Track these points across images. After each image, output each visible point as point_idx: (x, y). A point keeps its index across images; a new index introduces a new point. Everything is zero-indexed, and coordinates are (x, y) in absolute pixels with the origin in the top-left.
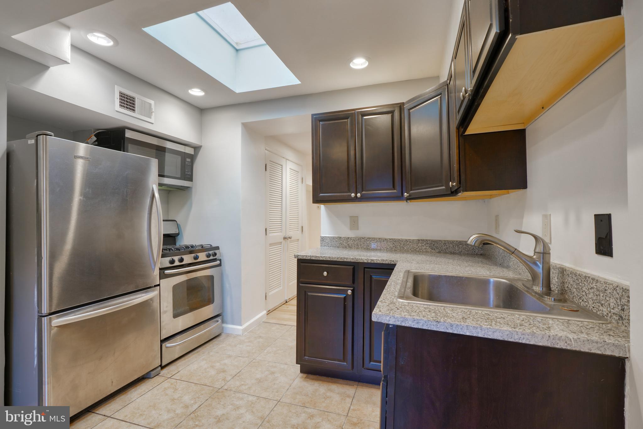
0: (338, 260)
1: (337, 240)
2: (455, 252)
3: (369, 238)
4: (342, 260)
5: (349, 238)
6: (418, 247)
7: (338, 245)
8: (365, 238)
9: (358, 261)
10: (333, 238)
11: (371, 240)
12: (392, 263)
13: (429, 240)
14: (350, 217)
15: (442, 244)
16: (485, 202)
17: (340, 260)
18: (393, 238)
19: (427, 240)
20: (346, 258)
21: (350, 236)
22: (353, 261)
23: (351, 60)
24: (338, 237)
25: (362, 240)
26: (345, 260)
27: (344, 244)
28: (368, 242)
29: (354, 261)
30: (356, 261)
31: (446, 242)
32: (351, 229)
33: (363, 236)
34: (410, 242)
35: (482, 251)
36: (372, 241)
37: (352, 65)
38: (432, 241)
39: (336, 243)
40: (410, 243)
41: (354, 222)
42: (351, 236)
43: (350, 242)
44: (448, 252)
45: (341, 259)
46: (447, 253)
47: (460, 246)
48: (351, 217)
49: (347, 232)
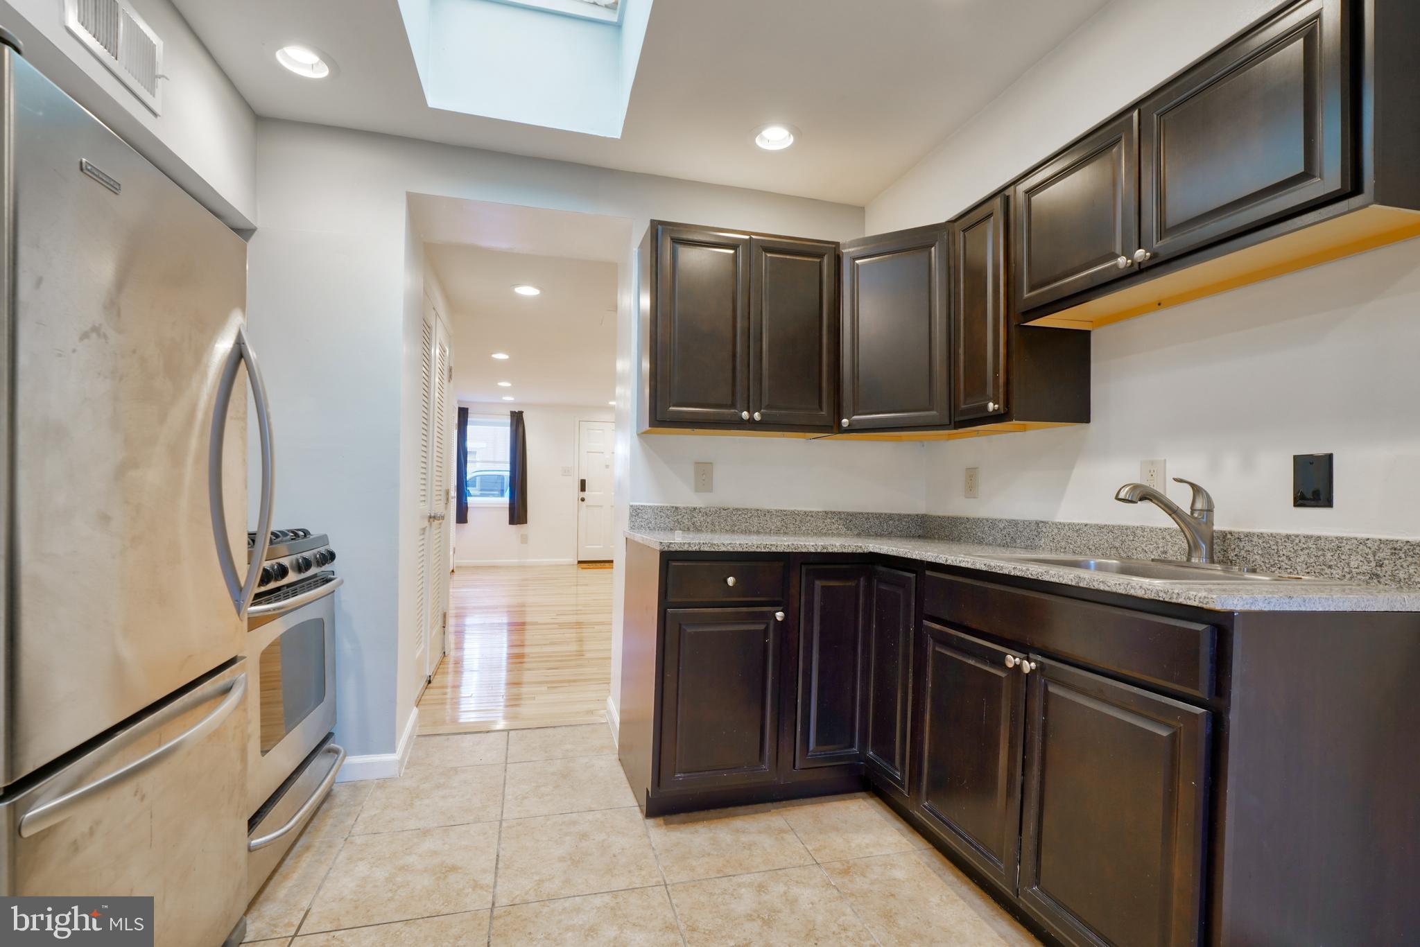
0: (759, 550)
1: (669, 513)
2: (883, 532)
3: (737, 510)
4: (767, 550)
5: (695, 509)
6: (825, 525)
7: (670, 525)
8: (729, 509)
9: (799, 551)
10: (662, 509)
11: (740, 512)
12: (858, 552)
13: (844, 513)
14: (696, 463)
15: (864, 519)
16: (923, 446)
17: (763, 550)
18: (782, 509)
19: (839, 512)
20: (774, 545)
21: (698, 506)
22: (788, 551)
23: (756, 129)
24: (673, 507)
25: (724, 513)
26: (774, 549)
27: (684, 523)
28: (734, 518)
29: (791, 551)
30: (794, 551)
31: (868, 516)
32: (697, 489)
33: (726, 506)
34: (812, 516)
35: (921, 531)
36: (743, 516)
37: (758, 141)
38: (849, 514)
39: (667, 520)
40: (812, 519)
41: (704, 474)
42: (701, 506)
43: (699, 518)
44: (872, 533)
45: (765, 548)
46: (870, 535)
47: (891, 522)
48: (699, 463)
49: (688, 497)
